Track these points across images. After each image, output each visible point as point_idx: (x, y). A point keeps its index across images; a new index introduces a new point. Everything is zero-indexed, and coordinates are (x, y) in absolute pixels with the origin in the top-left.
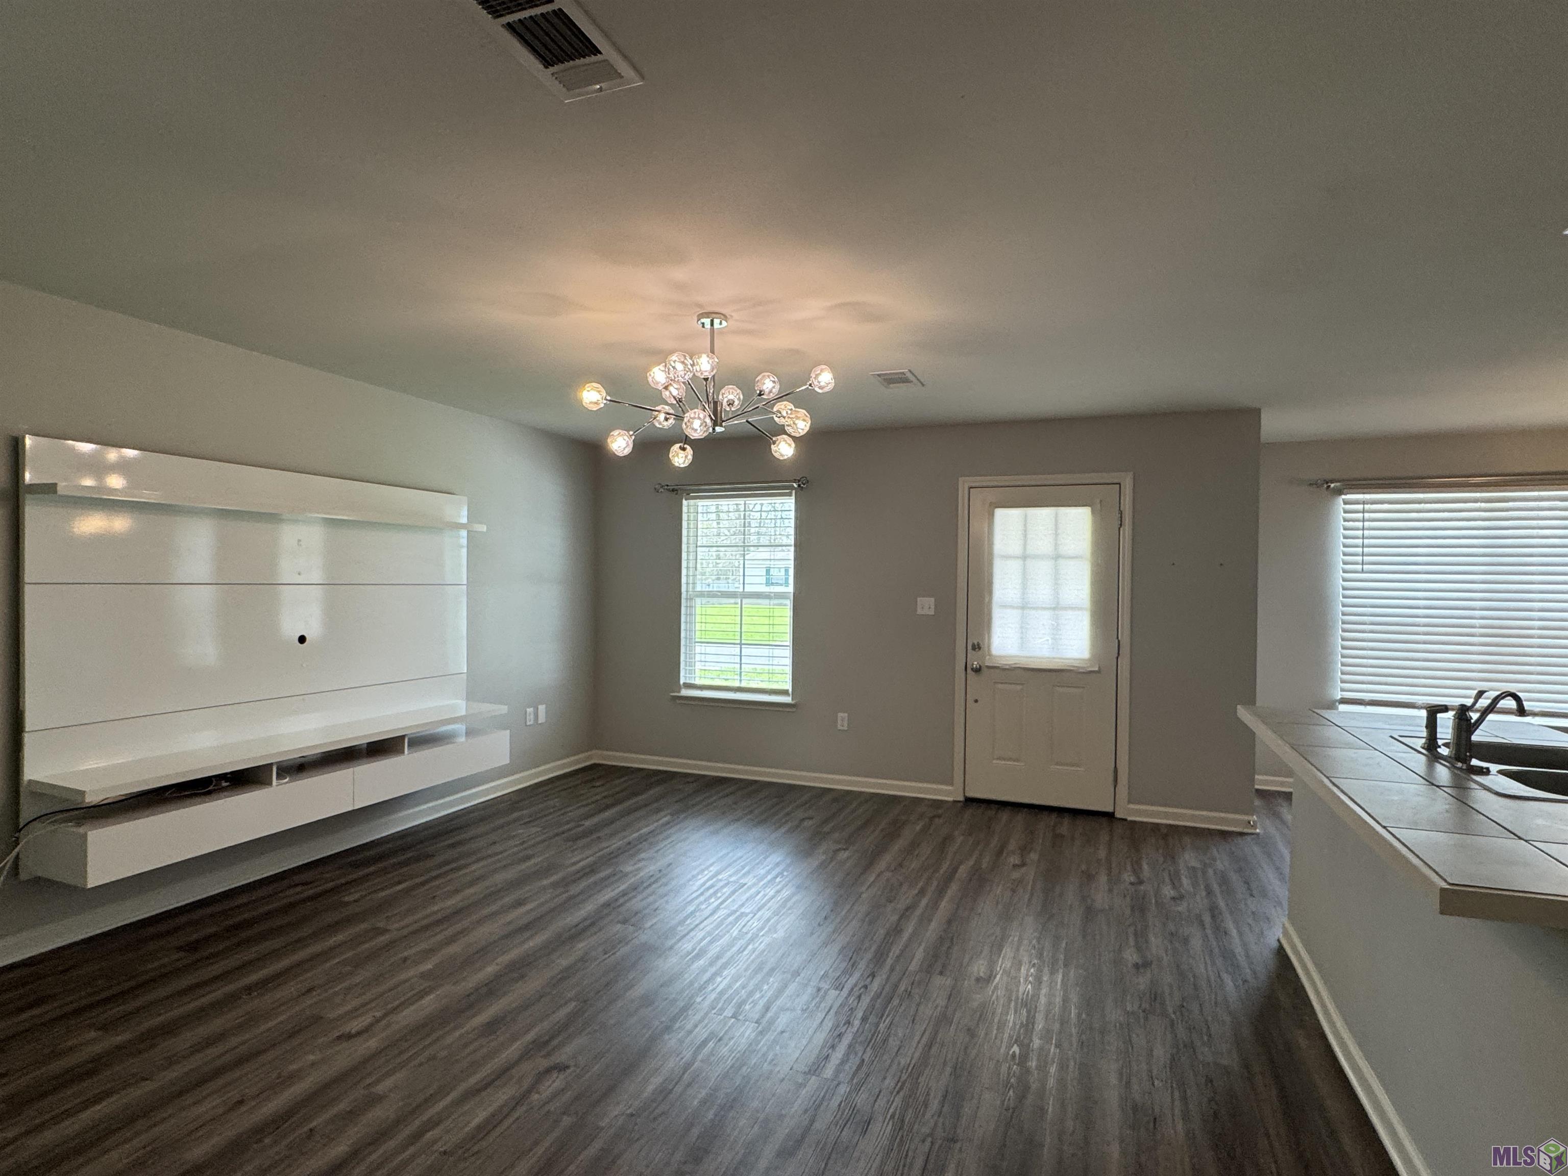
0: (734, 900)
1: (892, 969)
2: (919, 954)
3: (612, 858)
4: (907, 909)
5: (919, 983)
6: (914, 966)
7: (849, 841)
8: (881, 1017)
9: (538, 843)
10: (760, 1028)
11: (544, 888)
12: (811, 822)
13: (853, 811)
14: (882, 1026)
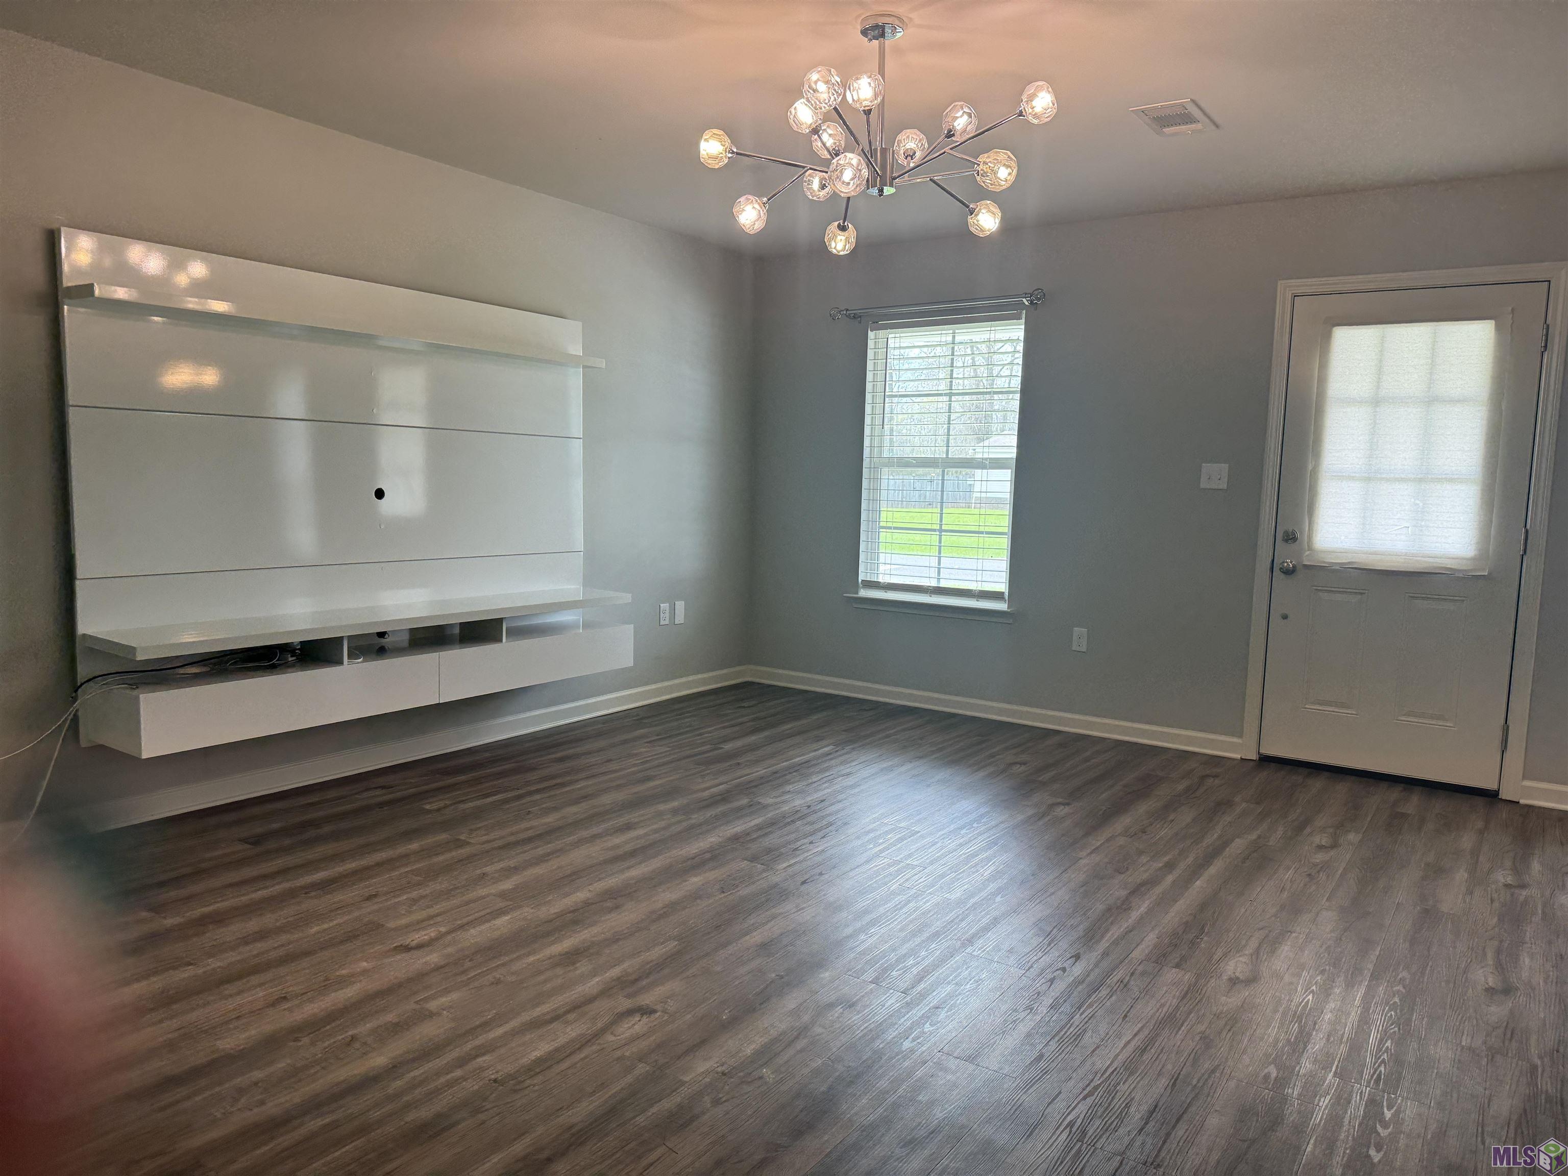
0: (900, 849)
1: (1105, 954)
2: (1151, 938)
3: (749, 787)
4: (1143, 884)
5: (1143, 973)
6: (1138, 954)
7: (1074, 795)
8: (1079, 1008)
9: (664, 764)
10: (908, 998)
11: (660, 814)
12: (1023, 768)
13: (1087, 760)
14: (1077, 1019)
